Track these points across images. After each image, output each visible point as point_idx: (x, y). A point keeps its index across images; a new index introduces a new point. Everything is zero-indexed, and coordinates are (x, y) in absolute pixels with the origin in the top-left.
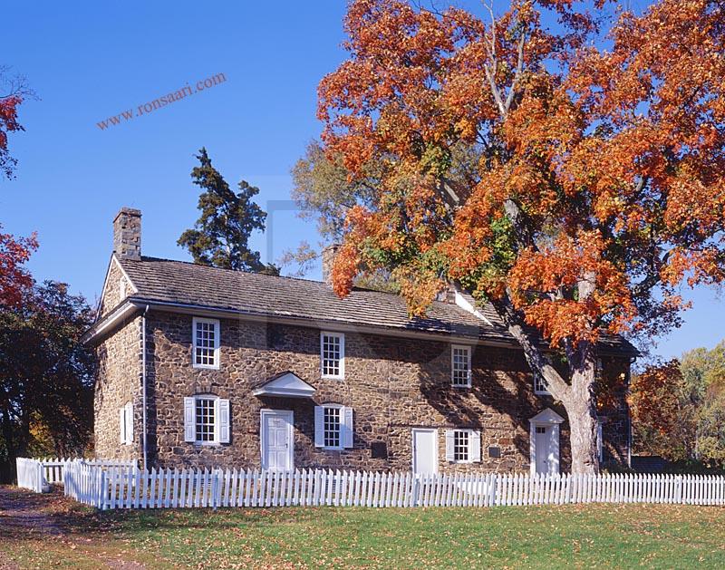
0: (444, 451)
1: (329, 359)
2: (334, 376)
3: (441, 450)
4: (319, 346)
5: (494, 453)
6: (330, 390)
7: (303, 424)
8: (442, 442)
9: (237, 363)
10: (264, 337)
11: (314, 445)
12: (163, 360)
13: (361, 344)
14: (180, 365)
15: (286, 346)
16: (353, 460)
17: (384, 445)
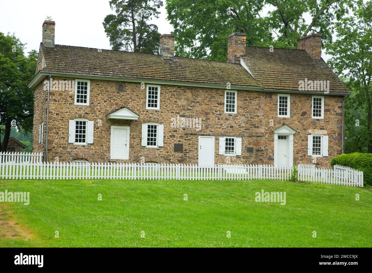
0: (218, 149)
1: (151, 99)
2: (154, 108)
3: (217, 148)
4: (146, 92)
5: (250, 150)
6: (151, 115)
7: (135, 134)
8: (217, 144)
9: (98, 102)
10: (114, 88)
11: (141, 145)
12: (59, 101)
13: (170, 90)
14: (67, 103)
15: (127, 92)
16: (163, 153)
17: (182, 145)
